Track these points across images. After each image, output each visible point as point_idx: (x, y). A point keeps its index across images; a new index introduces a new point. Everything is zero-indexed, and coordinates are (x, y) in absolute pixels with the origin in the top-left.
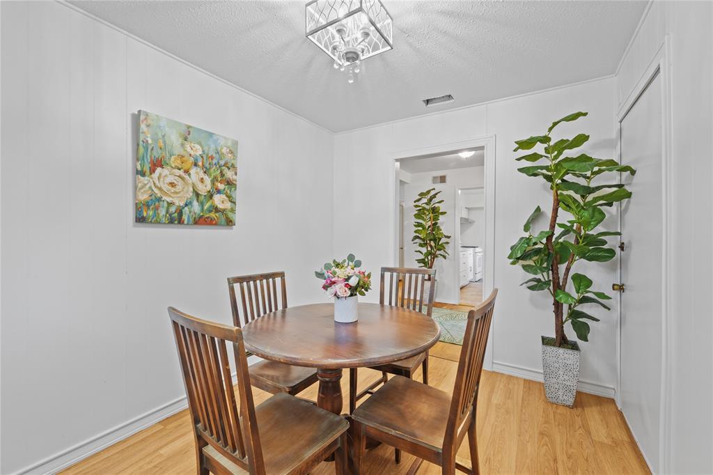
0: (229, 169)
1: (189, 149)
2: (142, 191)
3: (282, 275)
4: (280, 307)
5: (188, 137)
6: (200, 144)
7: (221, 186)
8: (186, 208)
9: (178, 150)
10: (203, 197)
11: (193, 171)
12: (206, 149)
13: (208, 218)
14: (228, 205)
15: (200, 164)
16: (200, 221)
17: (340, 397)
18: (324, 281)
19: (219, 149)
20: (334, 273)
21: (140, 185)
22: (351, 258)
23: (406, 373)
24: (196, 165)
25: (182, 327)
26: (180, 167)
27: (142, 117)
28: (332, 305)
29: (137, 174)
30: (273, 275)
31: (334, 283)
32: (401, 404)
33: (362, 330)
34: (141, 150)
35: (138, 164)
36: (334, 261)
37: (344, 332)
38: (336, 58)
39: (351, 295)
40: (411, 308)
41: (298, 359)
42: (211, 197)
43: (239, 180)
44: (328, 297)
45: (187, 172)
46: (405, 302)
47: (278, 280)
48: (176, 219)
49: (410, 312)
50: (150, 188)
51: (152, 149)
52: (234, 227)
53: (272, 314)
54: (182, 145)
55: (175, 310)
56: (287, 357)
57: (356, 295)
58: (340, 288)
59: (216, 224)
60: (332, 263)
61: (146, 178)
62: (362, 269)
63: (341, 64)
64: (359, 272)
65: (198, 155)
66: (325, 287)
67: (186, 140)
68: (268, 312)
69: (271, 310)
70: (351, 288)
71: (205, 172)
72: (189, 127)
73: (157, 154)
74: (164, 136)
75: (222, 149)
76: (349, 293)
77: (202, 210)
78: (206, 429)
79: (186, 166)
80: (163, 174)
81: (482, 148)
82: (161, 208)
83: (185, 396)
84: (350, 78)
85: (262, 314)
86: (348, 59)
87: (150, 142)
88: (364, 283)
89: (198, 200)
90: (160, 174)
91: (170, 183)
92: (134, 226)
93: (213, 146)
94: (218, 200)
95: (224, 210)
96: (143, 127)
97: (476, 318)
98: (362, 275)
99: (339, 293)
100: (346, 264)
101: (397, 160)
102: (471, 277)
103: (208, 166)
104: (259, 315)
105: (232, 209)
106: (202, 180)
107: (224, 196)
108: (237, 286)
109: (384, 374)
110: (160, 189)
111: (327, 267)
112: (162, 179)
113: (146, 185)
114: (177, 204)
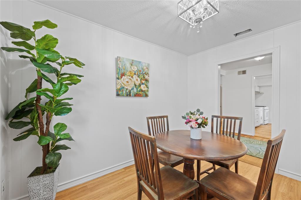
0: (146, 75)
1: (133, 69)
2: (118, 85)
3: (167, 117)
4: (166, 130)
5: (133, 64)
6: (136, 66)
7: (143, 82)
8: (132, 91)
9: (129, 69)
10: (137, 86)
11: (134, 77)
12: (138, 68)
13: (139, 94)
14: (146, 89)
15: (136, 74)
16: (137, 95)
17: (193, 172)
18: (186, 120)
19: (143, 67)
20: (190, 117)
21: (118, 83)
22: (198, 110)
23: (227, 167)
24: (135, 74)
25: (133, 135)
26: (130, 75)
27: (118, 59)
28: (189, 131)
29: (117, 79)
30: (163, 117)
31: (190, 121)
32: (225, 181)
33: (203, 143)
34: (118, 70)
35: (117, 75)
36: (190, 112)
37: (195, 144)
38: (190, 23)
39: (199, 127)
40: (228, 135)
41: (176, 153)
42: (140, 86)
43: (150, 79)
44: (187, 127)
45: (132, 77)
46: (225, 132)
47: (165, 119)
48: (129, 95)
49: (227, 137)
50: (121, 83)
51: (121, 70)
52: (148, 97)
53: (163, 133)
54: (131, 67)
55: (130, 128)
56: (171, 151)
57: (201, 127)
58: (193, 124)
59: (142, 96)
60: (189, 112)
61: (120, 80)
62: (203, 116)
63: (193, 25)
64: (202, 117)
65: (136, 70)
66: (186, 123)
67: (132, 65)
68: (161, 132)
69: (162, 131)
70: (198, 124)
71: (138, 77)
72: (133, 60)
73: (123, 71)
74: (125, 65)
75: (144, 67)
76: (198, 126)
77: (137, 91)
78: (141, 174)
79: (132, 75)
80: (125, 78)
81: (271, 54)
82: (124, 91)
83: (133, 159)
84: (198, 31)
85: (159, 132)
86: (197, 22)
87: (121, 67)
88: (205, 122)
89: (136, 87)
90: (124, 78)
91: (127, 82)
92: (116, 97)
93: (141, 67)
94: (143, 87)
95: (145, 91)
96: (119, 62)
97: (272, 145)
98: (204, 119)
99: (193, 126)
100: (196, 113)
101: (219, 65)
102: (261, 122)
103: (139, 74)
104: (158, 133)
105: (147, 90)
106: (137, 80)
107: (144, 85)
108: (150, 120)
109: (214, 165)
110: (124, 84)
111: (187, 114)
112: (124, 80)
113: (119, 82)
114: (129, 89)
